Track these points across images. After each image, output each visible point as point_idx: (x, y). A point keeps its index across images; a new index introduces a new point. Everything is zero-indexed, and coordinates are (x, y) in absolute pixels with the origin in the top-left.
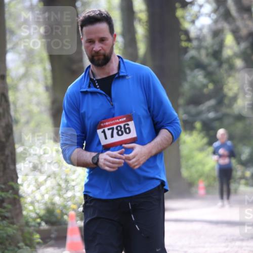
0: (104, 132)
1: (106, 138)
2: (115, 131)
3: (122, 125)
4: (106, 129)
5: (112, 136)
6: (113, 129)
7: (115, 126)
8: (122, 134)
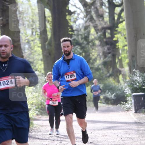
0: (66, 76)
1: (67, 78)
2: (70, 76)
3: (72, 74)
4: (67, 75)
5: (69, 78)
6: (69, 75)
7: (70, 75)
8: (72, 77)
